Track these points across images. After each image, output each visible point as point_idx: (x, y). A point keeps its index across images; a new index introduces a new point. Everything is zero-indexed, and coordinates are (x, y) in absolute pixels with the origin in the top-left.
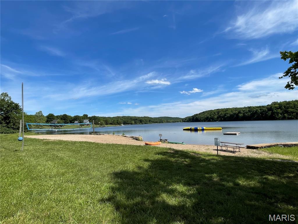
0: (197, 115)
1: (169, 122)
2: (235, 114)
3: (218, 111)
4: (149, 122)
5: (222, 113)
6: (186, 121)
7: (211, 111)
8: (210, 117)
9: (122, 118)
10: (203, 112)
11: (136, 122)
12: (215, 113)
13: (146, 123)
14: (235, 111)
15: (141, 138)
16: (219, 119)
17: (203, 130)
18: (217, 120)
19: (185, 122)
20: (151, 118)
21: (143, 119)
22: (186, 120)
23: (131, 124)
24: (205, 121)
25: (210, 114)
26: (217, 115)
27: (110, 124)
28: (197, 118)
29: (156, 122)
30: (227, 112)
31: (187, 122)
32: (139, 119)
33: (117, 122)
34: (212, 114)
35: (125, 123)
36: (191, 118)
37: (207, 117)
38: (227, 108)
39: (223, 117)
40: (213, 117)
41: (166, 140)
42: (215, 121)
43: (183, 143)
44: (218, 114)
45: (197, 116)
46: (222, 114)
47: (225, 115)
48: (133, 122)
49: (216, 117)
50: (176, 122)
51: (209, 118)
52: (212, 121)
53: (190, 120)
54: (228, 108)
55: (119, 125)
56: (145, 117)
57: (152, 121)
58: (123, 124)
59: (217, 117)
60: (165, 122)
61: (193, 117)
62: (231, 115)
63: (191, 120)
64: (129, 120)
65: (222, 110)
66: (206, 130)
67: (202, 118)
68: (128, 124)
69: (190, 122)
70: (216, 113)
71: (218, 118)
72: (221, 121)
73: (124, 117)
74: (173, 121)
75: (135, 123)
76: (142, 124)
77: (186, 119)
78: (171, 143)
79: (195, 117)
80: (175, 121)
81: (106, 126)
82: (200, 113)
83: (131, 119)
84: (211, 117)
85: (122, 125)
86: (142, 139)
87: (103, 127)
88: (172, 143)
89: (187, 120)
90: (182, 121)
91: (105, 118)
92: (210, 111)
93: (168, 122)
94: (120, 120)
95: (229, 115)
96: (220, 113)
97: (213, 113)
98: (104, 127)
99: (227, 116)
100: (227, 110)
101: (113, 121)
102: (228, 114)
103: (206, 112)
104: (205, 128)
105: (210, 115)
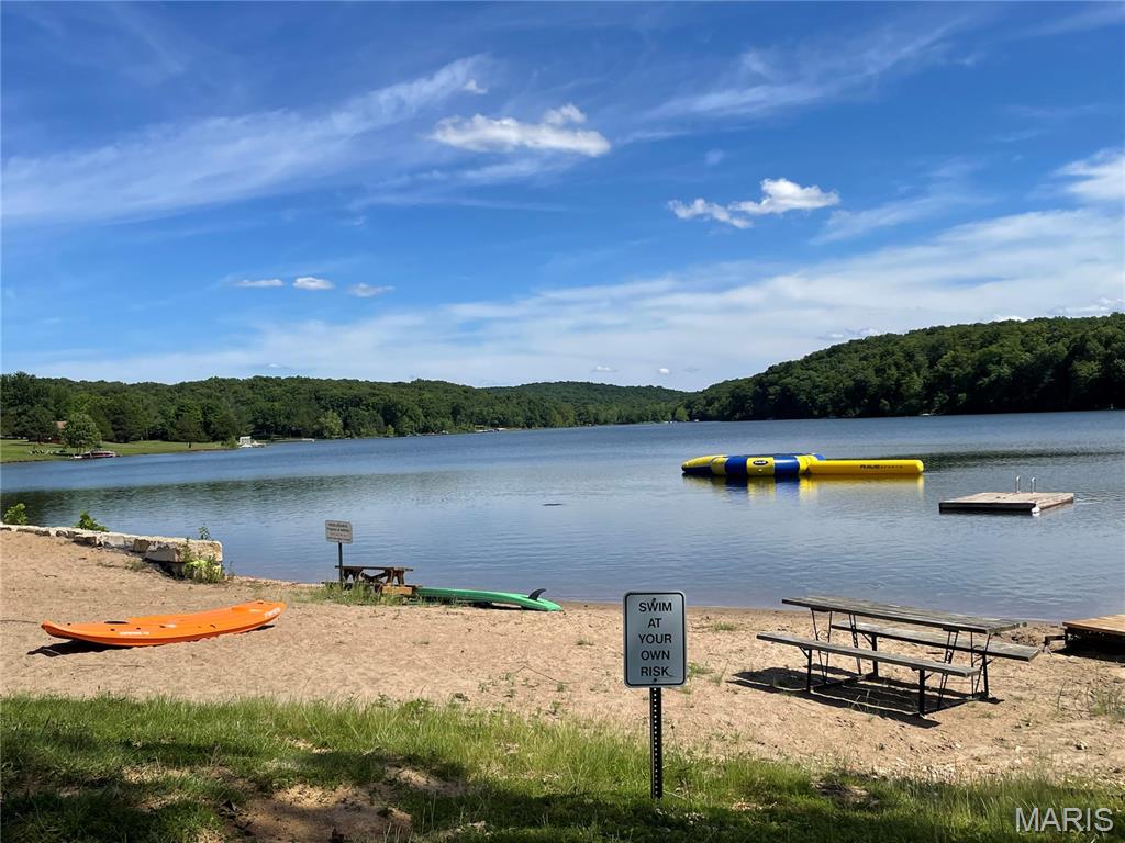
0: (787, 367)
1: (597, 422)
2: (1046, 361)
3: (932, 340)
4: (449, 423)
5: (963, 354)
6: (710, 411)
7: (889, 339)
8: (875, 380)
9: (249, 394)
10: (834, 350)
11: (354, 421)
12: (910, 356)
13: (425, 430)
14: (1049, 341)
15: (209, 553)
16: (941, 398)
17: (788, 475)
18: (928, 408)
19: (704, 417)
20: (466, 390)
21: (408, 401)
22: (710, 403)
23: (318, 435)
24: (840, 413)
25: (877, 361)
26: (925, 372)
27: (153, 437)
28: (785, 389)
29: (504, 424)
30: (994, 348)
31: (721, 417)
32: (375, 399)
33: (206, 426)
34: (890, 361)
35: (265, 430)
36: (750, 390)
37: (861, 381)
38: (994, 324)
39: (969, 383)
40: (898, 384)
41: (389, 573)
42: (912, 412)
43: (534, 596)
44: (931, 366)
45: (788, 380)
46: (957, 364)
47: (982, 370)
48: (333, 420)
49: (917, 383)
50: (641, 420)
51: (871, 390)
52: (893, 414)
53: (742, 408)
54: (1003, 323)
55: (218, 445)
56: (420, 385)
57: (470, 416)
58: (255, 436)
59: (925, 386)
60: (565, 419)
61: (759, 381)
62: (1020, 372)
63: (749, 405)
64: (303, 410)
65: (962, 336)
66: (809, 474)
67: (826, 391)
68: (297, 434)
69: (742, 419)
70: (921, 358)
71: (931, 388)
72: (951, 409)
73: (261, 385)
74: (626, 410)
75: (346, 426)
76: (399, 433)
77: (711, 395)
78: (430, 598)
79: (776, 384)
80: (637, 411)
81: (110, 448)
82: (808, 359)
83: (318, 399)
84: (881, 387)
85: (246, 442)
86: (212, 562)
87: (86, 457)
88: (446, 600)
89: (716, 405)
90: (682, 412)
91: (117, 389)
92: (879, 339)
93: (584, 419)
94: (228, 409)
95: (1006, 370)
96: (947, 357)
97: (899, 356)
98: (96, 456)
99: (993, 376)
100: (993, 333)
101: (173, 410)
102: (998, 363)
103: (853, 346)
104: (804, 462)
105: (879, 371)
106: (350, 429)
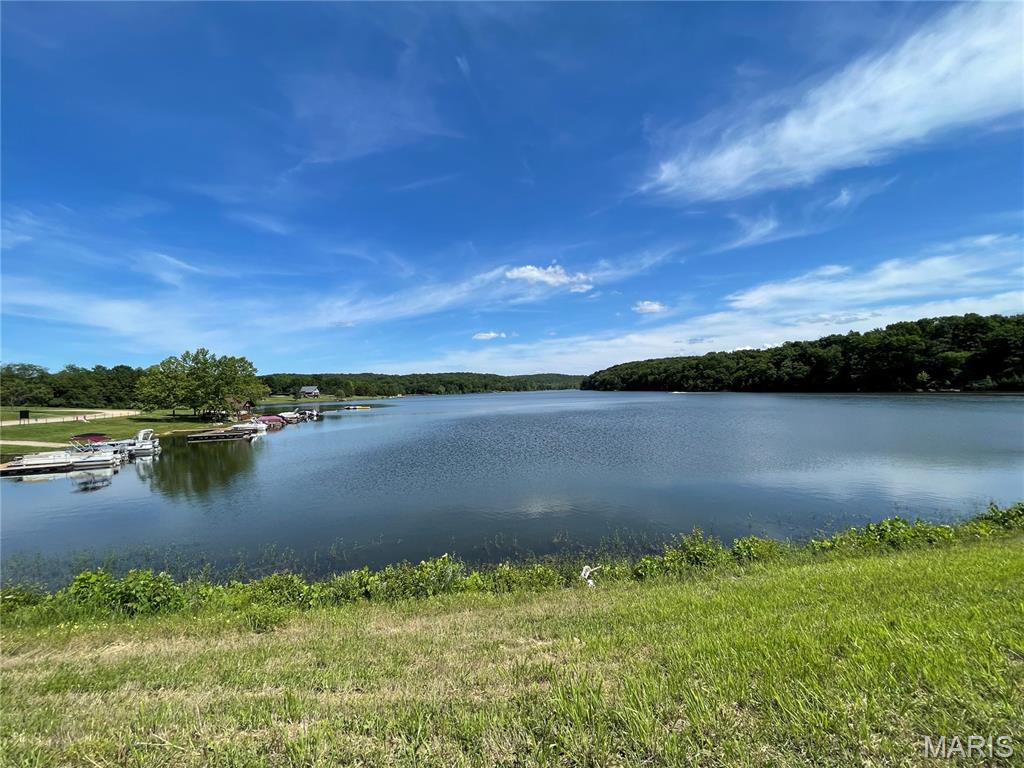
11: (450, 389)
13: (473, 392)
23: (437, 393)
29: (505, 390)
48: (442, 388)
57: (491, 387)
68: (431, 393)
74: (561, 384)
75: (446, 391)
76: (463, 393)
93: (541, 388)
106: (448, 392)
